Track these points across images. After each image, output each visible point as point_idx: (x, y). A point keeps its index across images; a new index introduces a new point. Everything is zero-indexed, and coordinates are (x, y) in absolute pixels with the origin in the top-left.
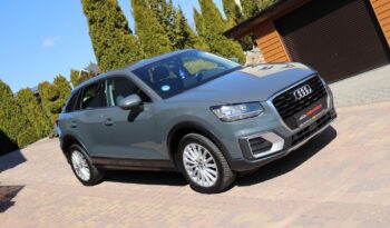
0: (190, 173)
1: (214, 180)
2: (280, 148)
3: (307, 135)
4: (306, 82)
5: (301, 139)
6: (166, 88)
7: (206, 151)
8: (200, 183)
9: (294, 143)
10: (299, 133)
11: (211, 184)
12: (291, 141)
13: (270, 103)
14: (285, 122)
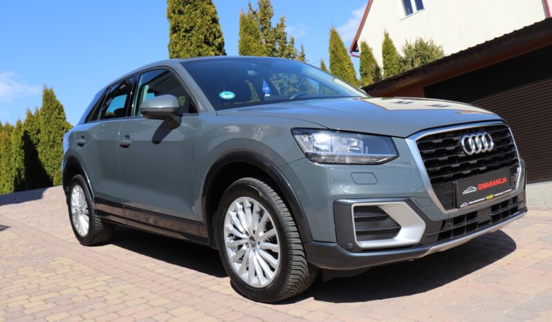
0: (231, 254)
1: (272, 275)
2: (415, 239)
3: (471, 228)
4: (486, 129)
5: (458, 232)
6: (227, 95)
7: (267, 215)
8: (245, 276)
9: (444, 237)
10: (457, 220)
11: (264, 283)
12: (438, 231)
13: (411, 144)
14: (435, 188)
